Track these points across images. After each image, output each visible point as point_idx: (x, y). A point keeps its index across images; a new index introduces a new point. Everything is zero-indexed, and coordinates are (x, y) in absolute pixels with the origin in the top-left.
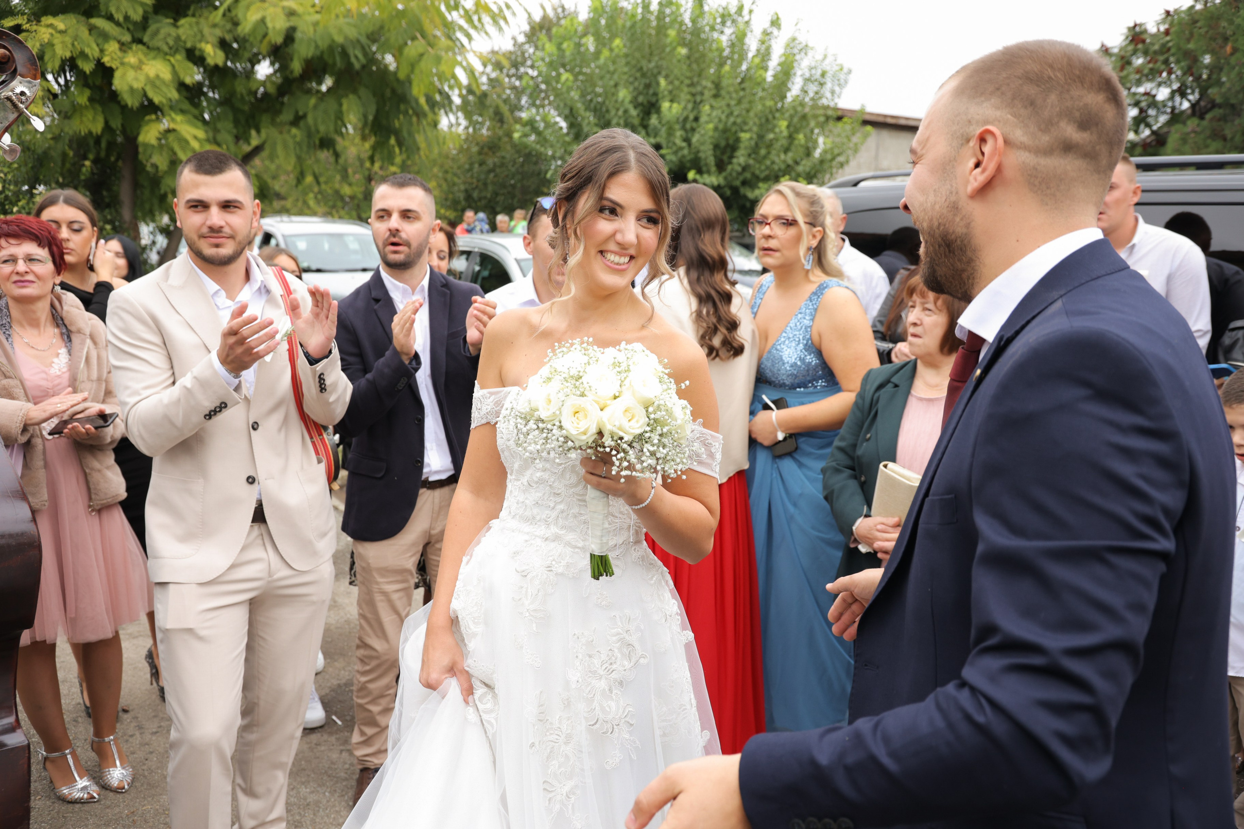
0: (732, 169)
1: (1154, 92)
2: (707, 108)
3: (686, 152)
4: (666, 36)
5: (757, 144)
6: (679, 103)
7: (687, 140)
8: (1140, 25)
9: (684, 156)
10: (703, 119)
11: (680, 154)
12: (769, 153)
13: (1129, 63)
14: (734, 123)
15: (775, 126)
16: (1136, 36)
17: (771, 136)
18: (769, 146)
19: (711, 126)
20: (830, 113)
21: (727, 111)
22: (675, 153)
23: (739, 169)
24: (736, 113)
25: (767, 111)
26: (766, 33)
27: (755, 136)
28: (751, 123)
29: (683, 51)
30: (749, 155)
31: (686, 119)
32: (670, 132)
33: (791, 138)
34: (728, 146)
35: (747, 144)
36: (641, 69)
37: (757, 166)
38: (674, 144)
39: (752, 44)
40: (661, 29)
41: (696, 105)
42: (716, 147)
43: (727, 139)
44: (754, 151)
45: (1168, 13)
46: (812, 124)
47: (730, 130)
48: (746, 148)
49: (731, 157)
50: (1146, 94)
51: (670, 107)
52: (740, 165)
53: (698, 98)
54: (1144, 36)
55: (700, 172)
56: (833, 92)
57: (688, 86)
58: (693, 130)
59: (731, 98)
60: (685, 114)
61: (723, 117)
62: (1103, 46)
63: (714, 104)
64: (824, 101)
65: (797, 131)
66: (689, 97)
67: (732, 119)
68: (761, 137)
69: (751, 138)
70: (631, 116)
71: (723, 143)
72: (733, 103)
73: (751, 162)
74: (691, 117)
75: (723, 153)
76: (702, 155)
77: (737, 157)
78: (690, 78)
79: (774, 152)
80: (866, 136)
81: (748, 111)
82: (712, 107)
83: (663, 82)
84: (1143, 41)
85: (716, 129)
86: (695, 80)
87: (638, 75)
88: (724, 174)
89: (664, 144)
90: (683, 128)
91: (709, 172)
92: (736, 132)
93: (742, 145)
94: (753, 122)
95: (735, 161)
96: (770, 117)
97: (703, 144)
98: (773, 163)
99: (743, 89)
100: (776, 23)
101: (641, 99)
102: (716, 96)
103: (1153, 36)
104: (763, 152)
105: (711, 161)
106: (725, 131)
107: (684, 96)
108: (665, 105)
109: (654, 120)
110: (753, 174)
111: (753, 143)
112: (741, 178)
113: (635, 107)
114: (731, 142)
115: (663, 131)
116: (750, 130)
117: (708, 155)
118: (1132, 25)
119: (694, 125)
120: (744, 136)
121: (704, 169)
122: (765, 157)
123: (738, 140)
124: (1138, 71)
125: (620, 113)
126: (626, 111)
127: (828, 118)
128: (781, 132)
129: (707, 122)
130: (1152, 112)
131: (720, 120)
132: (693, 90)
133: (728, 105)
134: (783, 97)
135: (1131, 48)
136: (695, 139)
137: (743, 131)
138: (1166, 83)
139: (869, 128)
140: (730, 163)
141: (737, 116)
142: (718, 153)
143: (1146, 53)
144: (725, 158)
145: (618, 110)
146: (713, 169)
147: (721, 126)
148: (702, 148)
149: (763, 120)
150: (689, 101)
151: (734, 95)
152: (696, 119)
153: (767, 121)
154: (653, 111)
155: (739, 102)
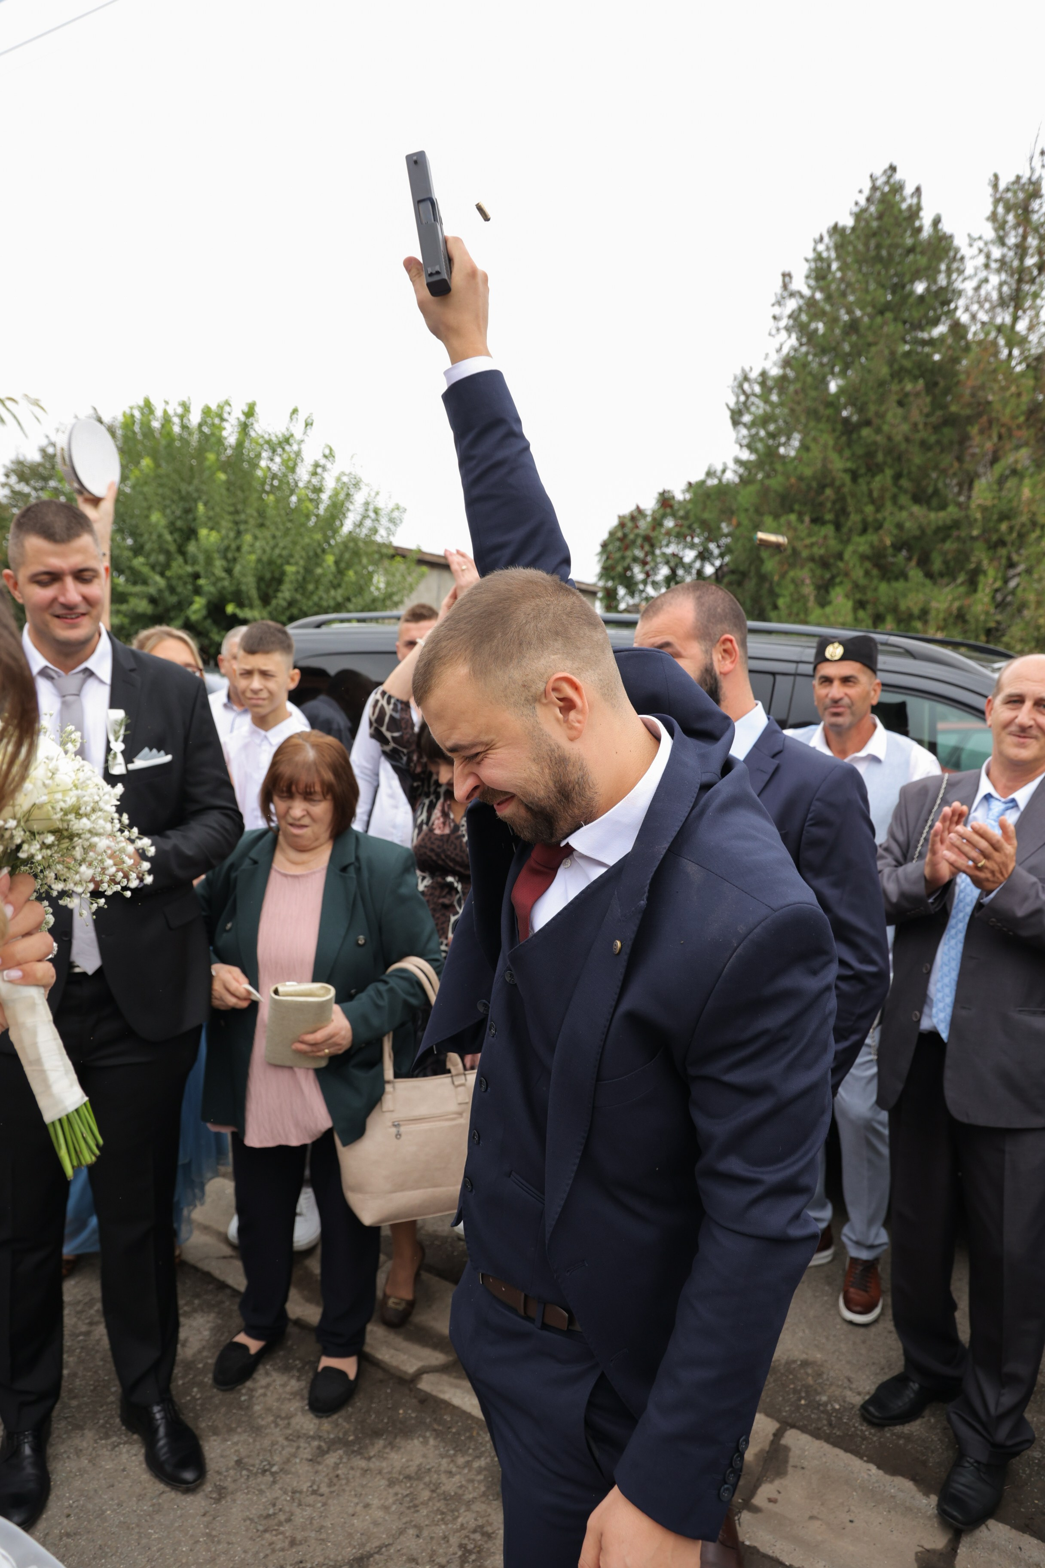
0: (278, 604)
1: (681, 554)
2: (248, 538)
3: (226, 583)
4: (205, 459)
5: (304, 579)
6: (218, 531)
7: (229, 571)
8: (669, 491)
9: (224, 588)
10: (245, 548)
11: (220, 585)
12: (317, 588)
13: (661, 525)
14: (280, 556)
15: (323, 560)
16: (665, 501)
17: (319, 571)
18: (317, 582)
19: (253, 557)
20: (384, 550)
21: (272, 543)
22: (214, 584)
23: (284, 604)
24: (281, 545)
25: (315, 544)
26: (317, 465)
27: (302, 571)
28: (297, 556)
29: (222, 476)
30: (296, 590)
31: (227, 548)
32: (209, 561)
33: (340, 572)
34: (273, 579)
35: (293, 577)
36: (179, 491)
37: (304, 601)
38: (213, 574)
39: (303, 474)
40: (201, 452)
41: (239, 533)
42: (260, 579)
43: (273, 572)
44: (301, 587)
45: (690, 484)
46: (365, 561)
47: (275, 563)
48: (291, 582)
49: (277, 590)
50: (674, 555)
51: (208, 535)
52: (284, 599)
53: (242, 527)
54: (672, 502)
55: (241, 605)
56: (388, 529)
57: (231, 513)
58: (235, 560)
59: (277, 529)
60: (226, 542)
61: (268, 549)
62: (638, 507)
63: (258, 532)
64: (378, 539)
65: (349, 566)
66: (230, 525)
67: (277, 551)
68: (308, 571)
69: (298, 572)
70: (167, 542)
71: (268, 576)
72: (278, 534)
73: (298, 596)
74: (233, 546)
75: (268, 586)
76: (244, 588)
77: (282, 592)
78: (234, 505)
79: (321, 588)
80: (422, 576)
81: (295, 543)
82: (256, 538)
83: (201, 507)
84: (671, 507)
85: (259, 560)
86: (240, 507)
87: (176, 497)
88: (269, 608)
89: (202, 573)
90: (225, 558)
91: (251, 607)
92: (282, 565)
93: (287, 579)
94: (299, 555)
95: (280, 595)
96: (319, 551)
97: (244, 575)
98: (321, 598)
99: (291, 521)
100: (330, 455)
101: (179, 523)
102: (262, 525)
103: (679, 502)
104: (311, 587)
105: (254, 593)
106: (271, 562)
107: (226, 524)
108: (203, 532)
109: (192, 548)
110: (300, 610)
111: (300, 578)
112: (288, 613)
113: (171, 533)
114: (277, 575)
115: (201, 558)
116: (296, 564)
117: (249, 585)
118: (661, 491)
119: (237, 555)
120: (290, 569)
121: (246, 602)
122: (312, 593)
123: (283, 573)
124: (668, 533)
125: (154, 537)
126: (160, 536)
127: (382, 556)
128: (329, 567)
129: (250, 553)
130: (680, 572)
131: (264, 551)
132: (237, 518)
133: (274, 537)
134: (335, 531)
135: (661, 511)
136: (237, 569)
137: (288, 563)
138: (692, 546)
139: (424, 569)
140: (276, 597)
141: (284, 548)
142: (263, 586)
143: (674, 515)
144: (270, 591)
145: (151, 534)
146: (257, 602)
147: (265, 558)
148: (244, 580)
149: (311, 554)
150: (231, 529)
151: (281, 527)
152: (238, 549)
153: (315, 557)
154: (193, 537)
155: (287, 532)
